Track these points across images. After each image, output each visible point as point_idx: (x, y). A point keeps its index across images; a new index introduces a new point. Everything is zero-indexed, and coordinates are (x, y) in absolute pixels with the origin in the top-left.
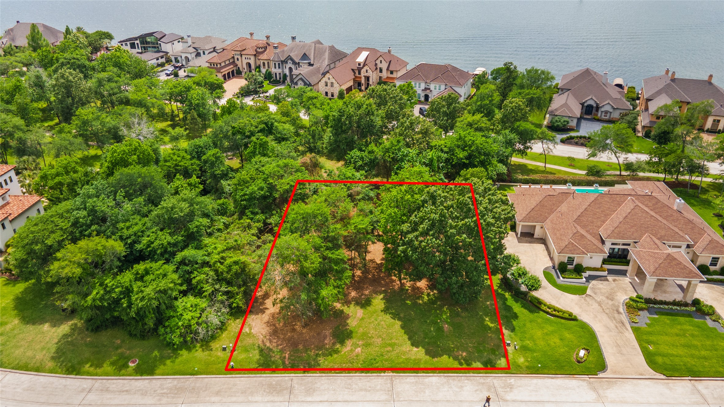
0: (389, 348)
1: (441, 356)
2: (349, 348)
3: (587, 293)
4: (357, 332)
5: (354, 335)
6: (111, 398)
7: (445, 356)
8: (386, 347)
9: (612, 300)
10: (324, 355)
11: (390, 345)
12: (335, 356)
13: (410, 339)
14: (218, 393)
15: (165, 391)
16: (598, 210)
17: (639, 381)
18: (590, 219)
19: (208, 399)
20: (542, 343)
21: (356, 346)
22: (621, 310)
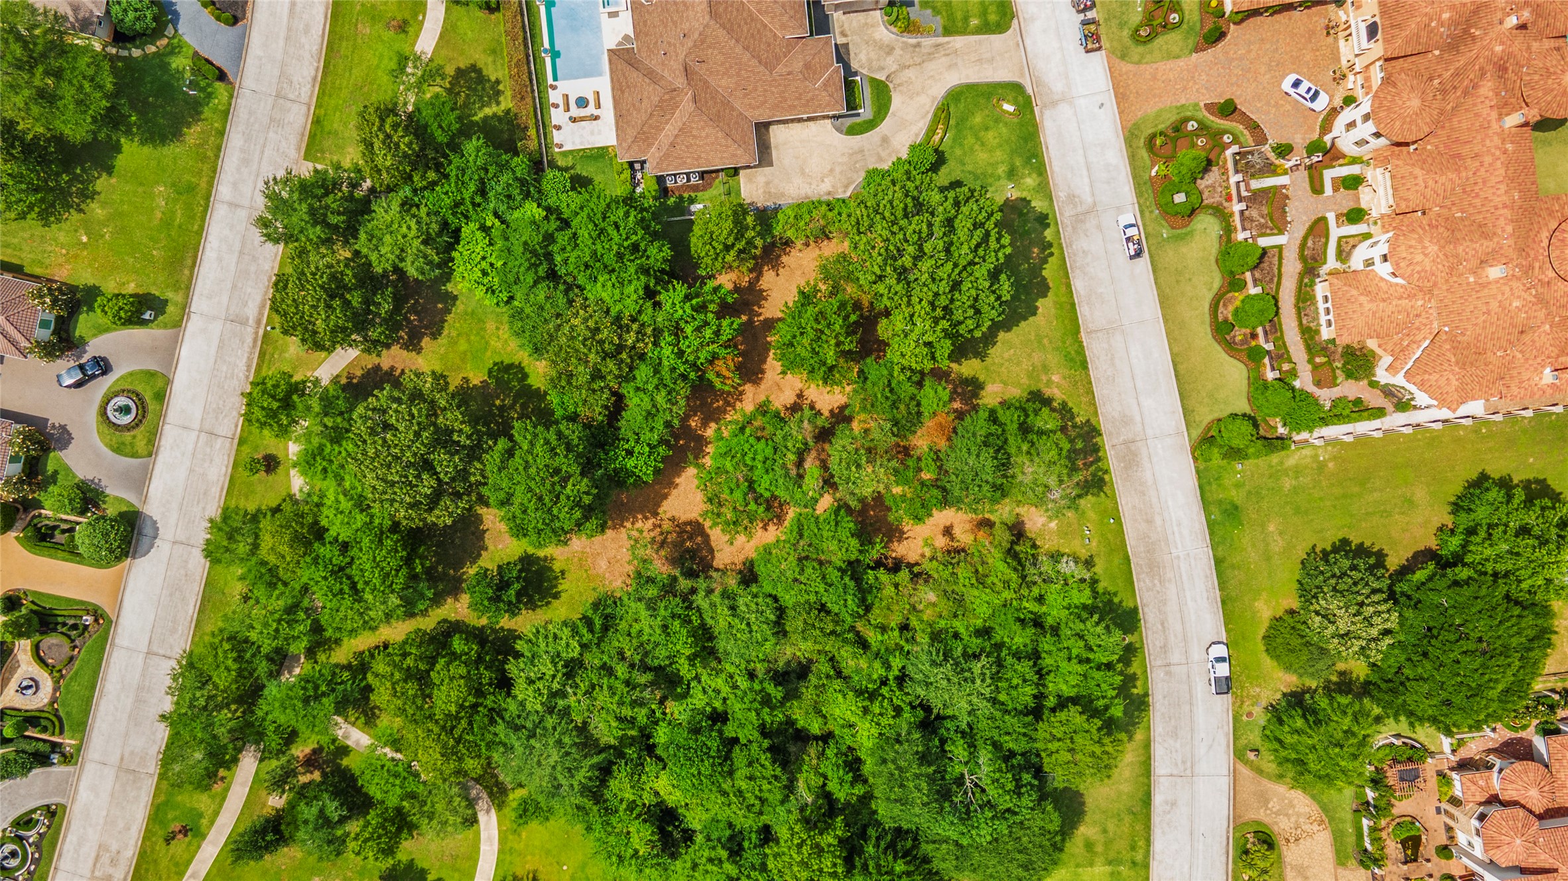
0: (1045, 341)
1: (1044, 279)
2: (1056, 391)
3: (883, 79)
4: (1030, 385)
5: (1034, 388)
6: (1175, 636)
7: (1044, 273)
8: (1044, 346)
9: (893, 49)
10: (1072, 418)
11: (1040, 342)
12: (1070, 405)
13: (1025, 319)
14: (1150, 521)
15: (1156, 582)
16: (745, 30)
17: (1028, 50)
18: (762, 47)
19: (1159, 529)
20: (998, 153)
21: (1049, 382)
22: (913, 41)
